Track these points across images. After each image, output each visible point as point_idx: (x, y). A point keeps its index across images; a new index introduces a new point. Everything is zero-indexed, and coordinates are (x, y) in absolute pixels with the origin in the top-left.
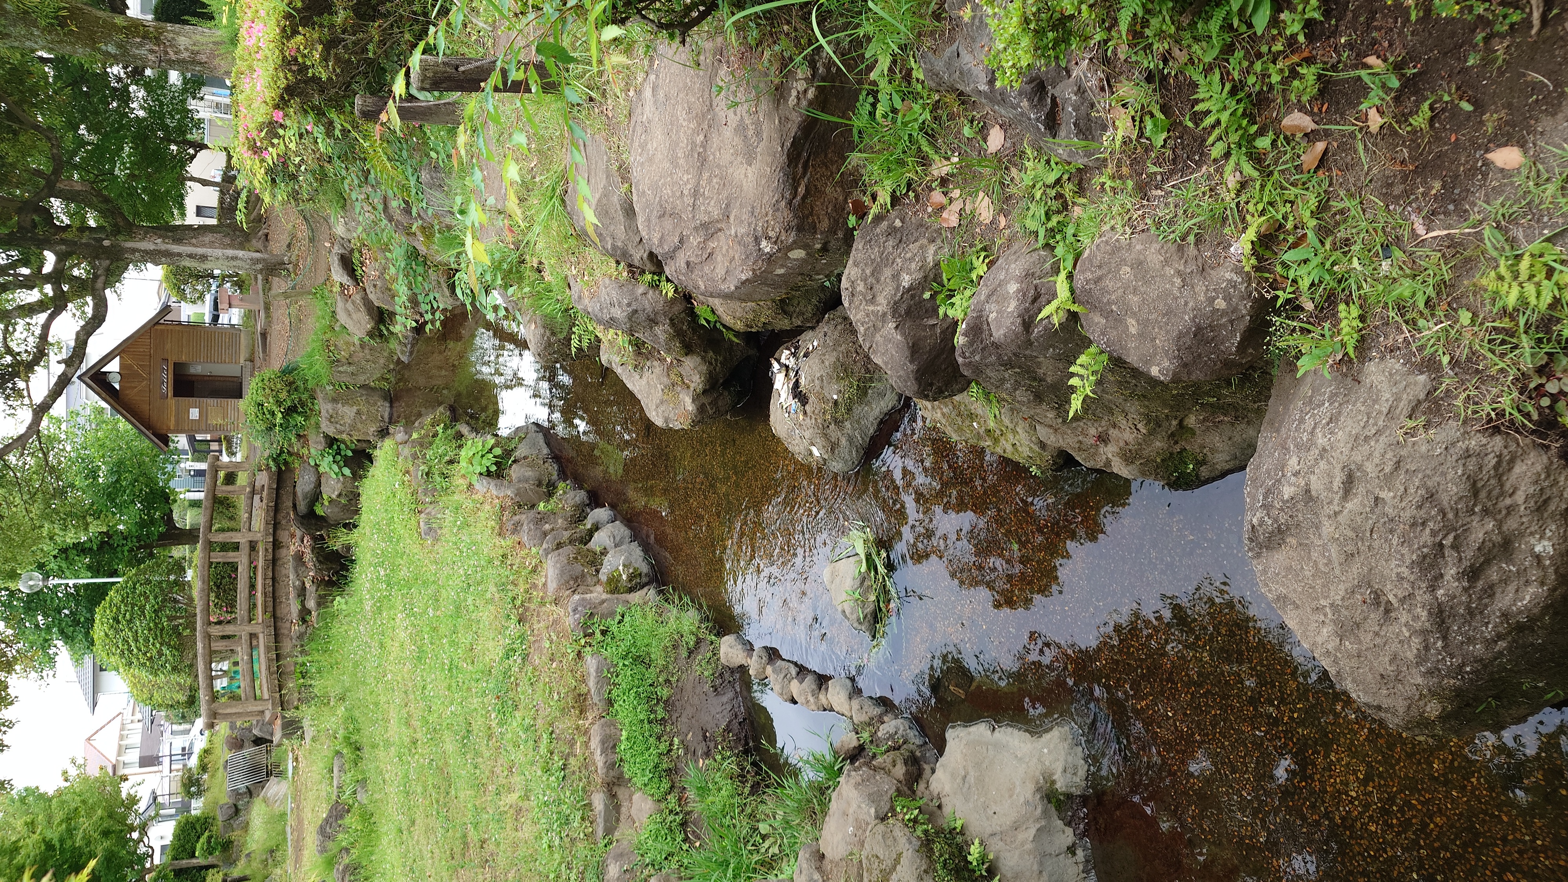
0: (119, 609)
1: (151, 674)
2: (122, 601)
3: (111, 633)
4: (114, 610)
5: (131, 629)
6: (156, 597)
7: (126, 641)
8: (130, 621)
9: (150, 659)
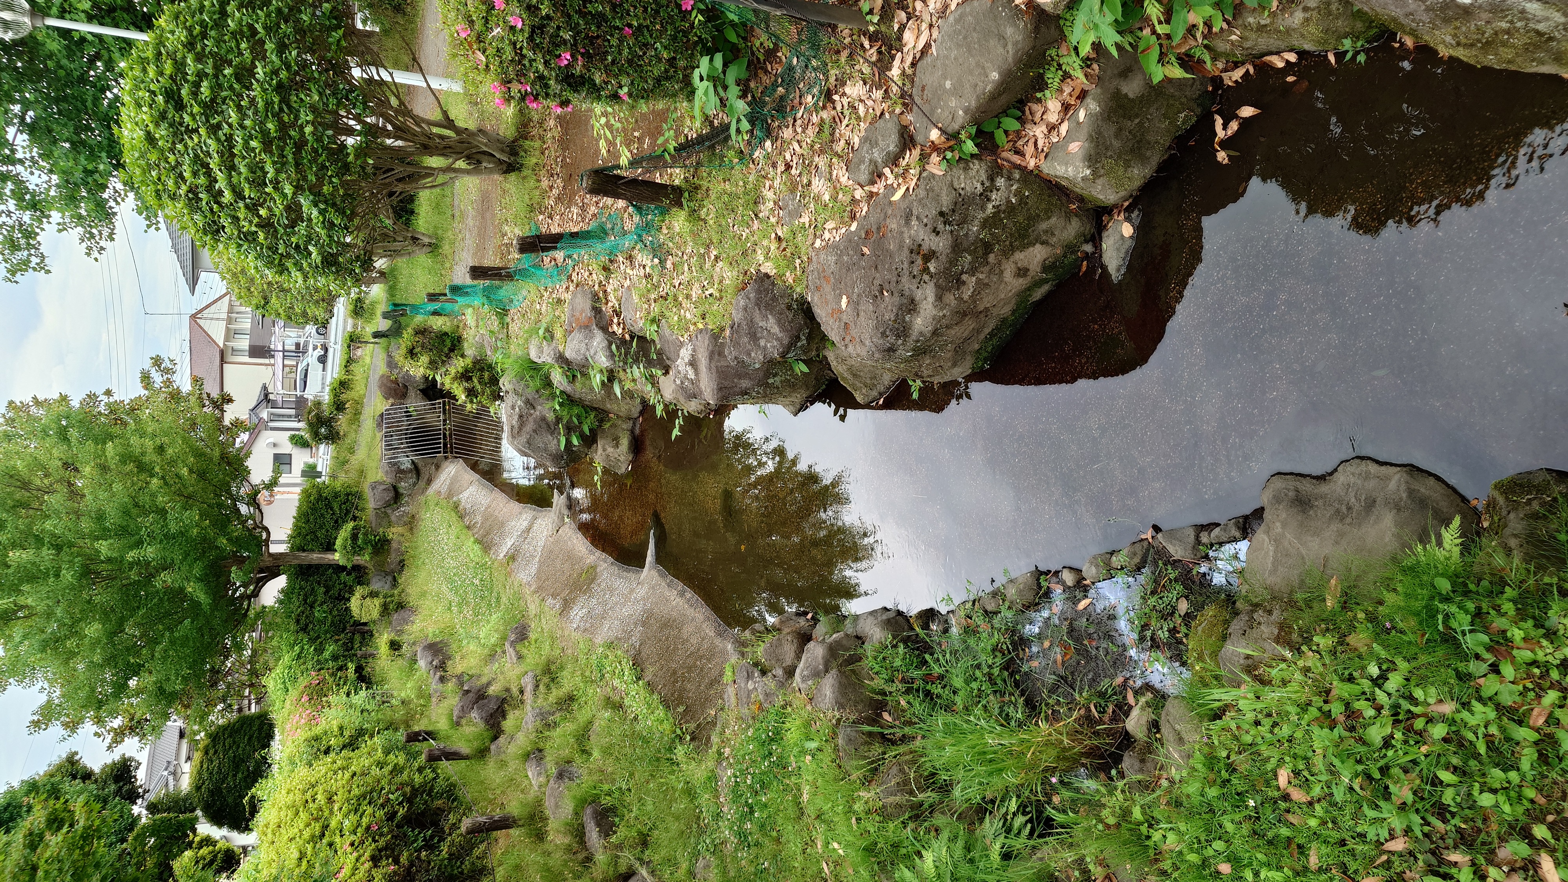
0: (179, 66)
1: (270, 264)
2: (190, 45)
3: (161, 132)
4: (168, 68)
5: (214, 129)
6: (282, 48)
7: (201, 164)
8: (210, 107)
9: (266, 225)
